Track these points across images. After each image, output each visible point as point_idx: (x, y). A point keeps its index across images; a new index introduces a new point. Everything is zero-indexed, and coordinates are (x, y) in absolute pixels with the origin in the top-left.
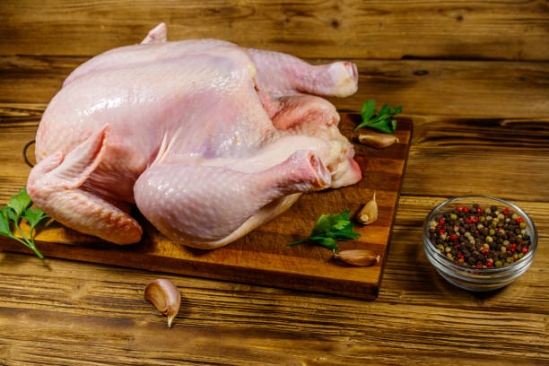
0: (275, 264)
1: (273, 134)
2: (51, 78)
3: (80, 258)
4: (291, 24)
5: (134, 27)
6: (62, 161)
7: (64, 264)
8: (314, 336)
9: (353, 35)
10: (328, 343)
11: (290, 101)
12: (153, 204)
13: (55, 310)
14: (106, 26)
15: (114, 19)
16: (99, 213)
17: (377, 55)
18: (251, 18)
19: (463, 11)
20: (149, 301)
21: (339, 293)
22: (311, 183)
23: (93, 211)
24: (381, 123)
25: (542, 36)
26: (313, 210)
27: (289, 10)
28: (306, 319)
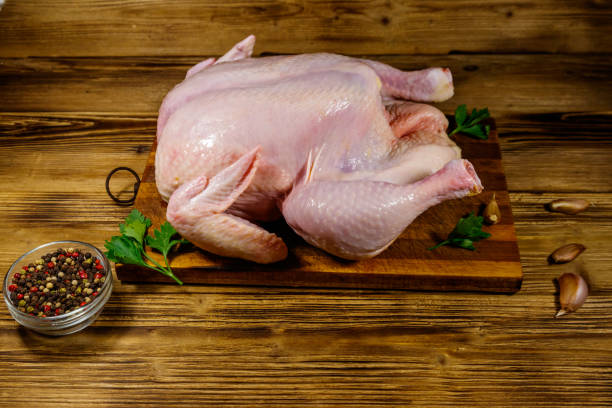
2: (80, 82)
4: (340, 22)
6: (207, 185)
8: (447, 330)
9: (402, 32)
10: (462, 335)
14: (137, 25)
15: (147, 18)
17: (424, 50)
19: (513, 8)
22: (470, 189)
23: (246, 232)
24: (473, 128)
26: (436, 214)
27: (339, 8)
28: (434, 315)
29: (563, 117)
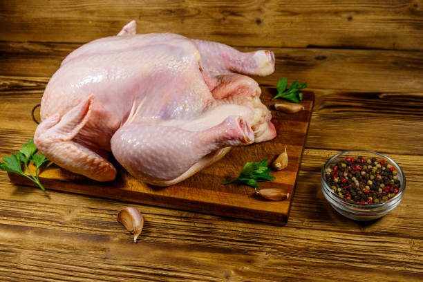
0: (212, 198)
1: (212, 103)
3: (71, 191)
4: (226, 22)
5: (113, 23)
6: (59, 120)
7: (59, 194)
8: (240, 251)
9: (272, 30)
10: (250, 257)
11: (225, 78)
12: (125, 153)
13: (53, 228)
14: (92, 21)
15: (98, 16)
16: (86, 158)
17: (289, 44)
18: (197, 16)
19: (352, 13)
20: (120, 223)
21: (259, 220)
22: (240, 139)
23: (81, 157)
24: (291, 95)
25: (411, 32)
26: (241, 158)
27: (226, 11)
28: (234, 239)
29: (381, 96)
